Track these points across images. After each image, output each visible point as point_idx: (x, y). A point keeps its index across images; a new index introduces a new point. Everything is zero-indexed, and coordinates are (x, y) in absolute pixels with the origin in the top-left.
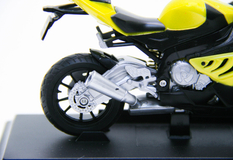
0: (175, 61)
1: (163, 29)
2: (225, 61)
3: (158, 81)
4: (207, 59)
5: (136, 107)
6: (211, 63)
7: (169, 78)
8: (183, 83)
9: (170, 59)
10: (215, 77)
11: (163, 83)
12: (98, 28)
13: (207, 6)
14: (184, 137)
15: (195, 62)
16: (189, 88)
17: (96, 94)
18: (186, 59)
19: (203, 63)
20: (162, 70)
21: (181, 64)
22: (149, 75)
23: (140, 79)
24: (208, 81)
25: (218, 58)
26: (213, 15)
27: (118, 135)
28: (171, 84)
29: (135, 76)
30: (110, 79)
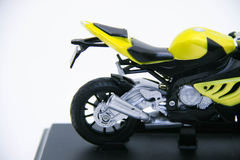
0: (182, 85)
1: (172, 58)
2: (224, 86)
3: (167, 102)
4: (209, 84)
5: (150, 122)
6: (212, 87)
7: (177, 99)
8: (189, 104)
9: (177, 83)
10: (216, 98)
11: (172, 103)
12: (118, 56)
13: (208, 39)
14: (191, 147)
15: (199, 86)
16: (194, 107)
17: (116, 113)
18: (191, 83)
19: (205, 88)
20: (171, 93)
21: (187, 87)
22: (160, 96)
23: (153, 100)
24: (210, 102)
25: (218, 84)
26: (213, 47)
27: (136, 144)
28: (179, 104)
29: (148, 98)
30: (127, 100)
